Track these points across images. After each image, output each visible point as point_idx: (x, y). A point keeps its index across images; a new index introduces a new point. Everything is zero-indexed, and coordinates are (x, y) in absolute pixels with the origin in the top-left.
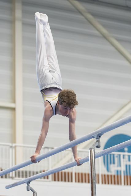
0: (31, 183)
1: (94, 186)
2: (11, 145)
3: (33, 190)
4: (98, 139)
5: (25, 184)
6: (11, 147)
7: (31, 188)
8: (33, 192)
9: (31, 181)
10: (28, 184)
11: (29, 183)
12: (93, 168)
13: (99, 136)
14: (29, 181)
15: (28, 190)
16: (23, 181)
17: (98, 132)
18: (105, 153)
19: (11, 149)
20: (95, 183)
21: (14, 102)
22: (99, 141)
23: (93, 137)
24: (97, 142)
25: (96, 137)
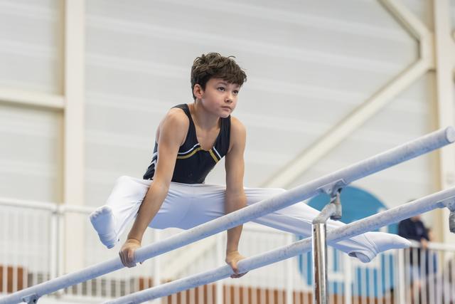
2: (53, 207)
4: (336, 196)
6: (55, 213)
13: (337, 189)
17: (337, 177)
18: (344, 233)
19: (54, 219)
21: (62, 91)
22: (339, 200)
23: (322, 191)
24: (334, 205)
25: (330, 192)
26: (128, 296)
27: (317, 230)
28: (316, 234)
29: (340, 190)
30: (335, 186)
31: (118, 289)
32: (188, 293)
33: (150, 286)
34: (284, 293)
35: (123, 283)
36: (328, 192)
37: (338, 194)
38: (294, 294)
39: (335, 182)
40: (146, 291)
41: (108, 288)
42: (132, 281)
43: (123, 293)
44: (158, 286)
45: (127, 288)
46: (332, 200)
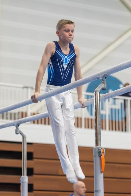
0: (21, 126)
1: (98, 132)
3: (23, 133)
4: (104, 80)
5: (13, 126)
7: (20, 131)
8: (22, 135)
9: (20, 124)
10: (17, 127)
11: (19, 126)
12: (98, 113)
13: (104, 77)
14: (18, 123)
15: (17, 134)
16: (11, 124)
17: (104, 72)
20: (100, 128)
22: (105, 82)
23: (98, 78)
24: (103, 84)
25: (102, 79)
26: (17, 120)
27: (96, 94)
28: (95, 96)
29: (106, 78)
30: (104, 76)
31: (13, 116)
32: (41, 120)
33: (26, 116)
34: (81, 119)
35: (15, 114)
36: (101, 79)
37: (105, 79)
38: (85, 119)
39: (104, 74)
40: (24, 118)
41: (9, 116)
42: (19, 113)
43: (15, 119)
44: (29, 117)
45: (17, 117)
46: (102, 82)
